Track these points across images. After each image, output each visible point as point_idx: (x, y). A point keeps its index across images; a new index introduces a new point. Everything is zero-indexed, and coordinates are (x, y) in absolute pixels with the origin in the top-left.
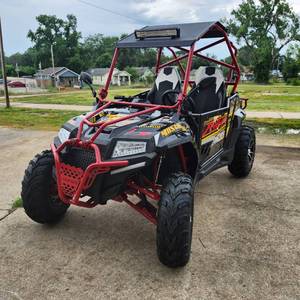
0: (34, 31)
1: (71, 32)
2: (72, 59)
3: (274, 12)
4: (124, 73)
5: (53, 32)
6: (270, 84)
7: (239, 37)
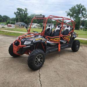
0: (16, 12)
1: (26, 13)
2: (25, 20)
3: (81, 10)
4: (39, 25)
5: (21, 13)
6: (80, 30)
7: (71, 17)
